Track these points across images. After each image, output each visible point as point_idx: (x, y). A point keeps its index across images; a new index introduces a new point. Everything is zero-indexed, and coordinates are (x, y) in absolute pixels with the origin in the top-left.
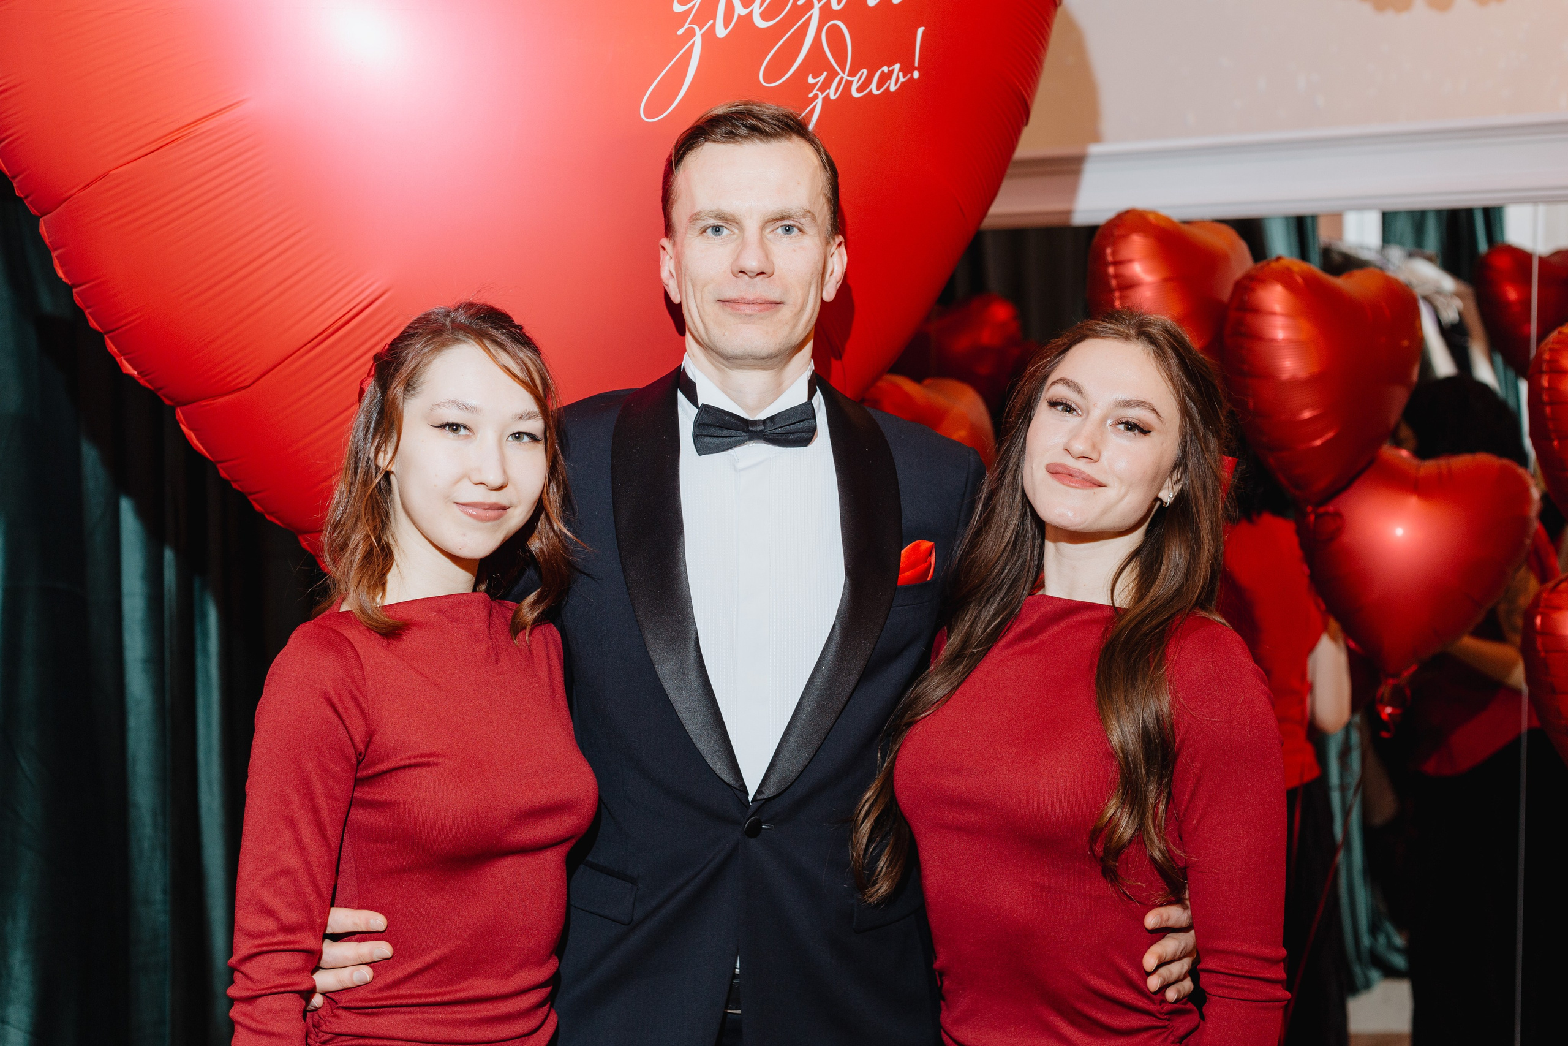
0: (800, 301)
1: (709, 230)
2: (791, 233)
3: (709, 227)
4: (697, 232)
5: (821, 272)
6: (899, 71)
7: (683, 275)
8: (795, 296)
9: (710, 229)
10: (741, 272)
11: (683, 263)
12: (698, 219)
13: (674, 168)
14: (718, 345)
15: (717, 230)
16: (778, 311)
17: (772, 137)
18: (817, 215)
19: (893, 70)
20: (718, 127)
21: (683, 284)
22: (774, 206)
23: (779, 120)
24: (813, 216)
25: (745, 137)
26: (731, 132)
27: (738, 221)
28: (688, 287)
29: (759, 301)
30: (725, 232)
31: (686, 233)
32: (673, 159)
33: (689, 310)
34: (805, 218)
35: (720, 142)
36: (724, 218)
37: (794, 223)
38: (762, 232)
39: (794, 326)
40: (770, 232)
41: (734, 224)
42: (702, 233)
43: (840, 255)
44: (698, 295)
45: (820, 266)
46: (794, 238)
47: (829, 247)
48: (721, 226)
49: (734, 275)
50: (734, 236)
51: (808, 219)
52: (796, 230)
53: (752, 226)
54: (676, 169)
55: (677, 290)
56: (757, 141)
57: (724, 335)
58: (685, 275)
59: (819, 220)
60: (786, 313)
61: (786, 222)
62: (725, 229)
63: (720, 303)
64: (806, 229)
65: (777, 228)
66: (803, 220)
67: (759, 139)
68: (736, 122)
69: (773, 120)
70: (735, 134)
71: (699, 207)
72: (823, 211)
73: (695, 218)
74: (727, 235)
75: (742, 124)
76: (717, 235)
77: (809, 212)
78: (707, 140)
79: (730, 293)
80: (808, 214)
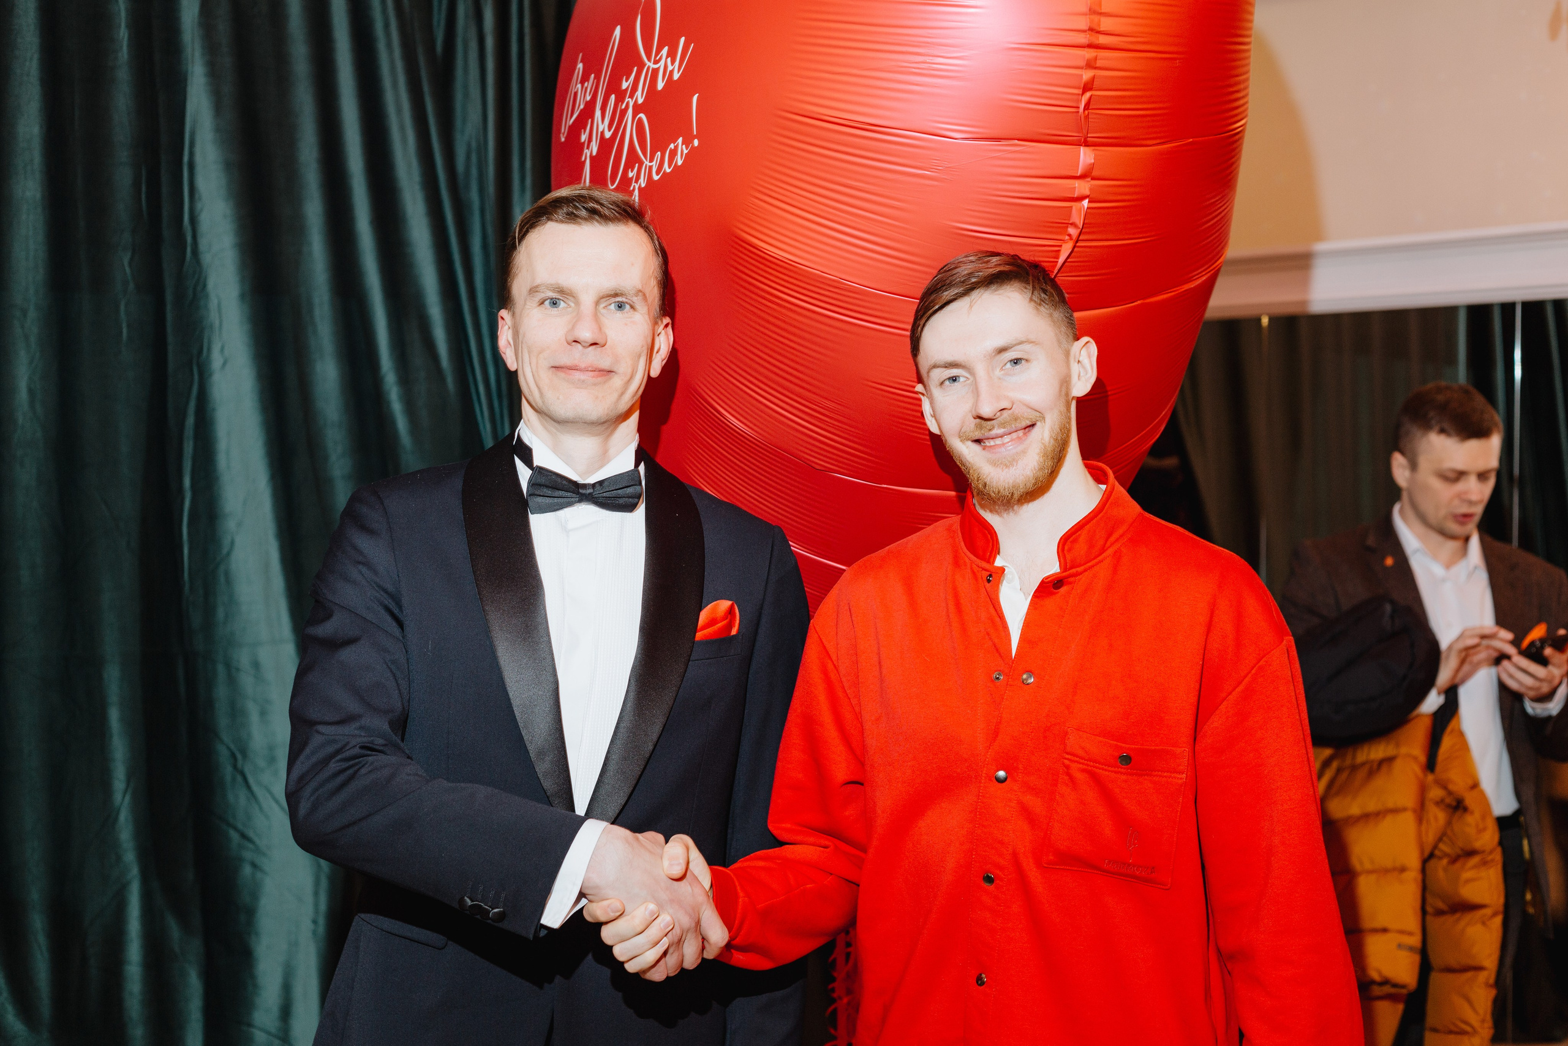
0: (629, 371)
1: (547, 303)
2: (623, 310)
3: (547, 299)
4: (535, 304)
5: (650, 346)
6: (682, 145)
7: (520, 342)
8: (624, 368)
9: (549, 300)
10: (575, 341)
11: (521, 332)
12: (537, 292)
13: (517, 244)
14: (551, 408)
15: (554, 303)
16: (610, 379)
17: (611, 221)
18: (647, 295)
19: (678, 144)
20: (561, 207)
21: (520, 351)
22: (608, 284)
23: (618, 206)
24: (644, 295)
25: (585, 219)
26: (573, 213)
27: (575, 295)
28: (524, 353)
29: (590, 369)
30: (562, 304)
31: (525, 304)
32: (517, 235)
33: (524, 375)
34: (637, 296)
35: (562, 222)
36: (562, 291)
37: (627, 300)
38: (596, 307)
39: (622, 394)
40: (604, 308)
41: (570, 298)
42: (541, 304)
43: (666, 333)
44: (534, 361)
45: (650, 341)
46: (626, 314)
47: (656, 327)
48: (558, 299)
49: (569, 344)
50: (570, 309)
51: (640, 297)
52: (628, 307)
53: (587, 300)
54: (519, 245)
55: (514, 358)
56: (596, 223)
57: (558, 399)
58: (522, 342)
59: (650, 300)
60: (617, 382)
61: (619, 299)
62: (562, 302)
63: (554, 369)
64: (637, 306)
65: (610, 305)
66: (635, 299)
67: (597, 221)
68: (577, 204)
69: (612, 205)
70: (576, 216)
71: (538, 281)
72: (654, 292)
73: (533, 290)
74: (564, 308)
75: (584, 207)
76: (554, 307)
77: (640, 291)
78: (549, 219)
79: (565, 360)
80: (640, 294)
